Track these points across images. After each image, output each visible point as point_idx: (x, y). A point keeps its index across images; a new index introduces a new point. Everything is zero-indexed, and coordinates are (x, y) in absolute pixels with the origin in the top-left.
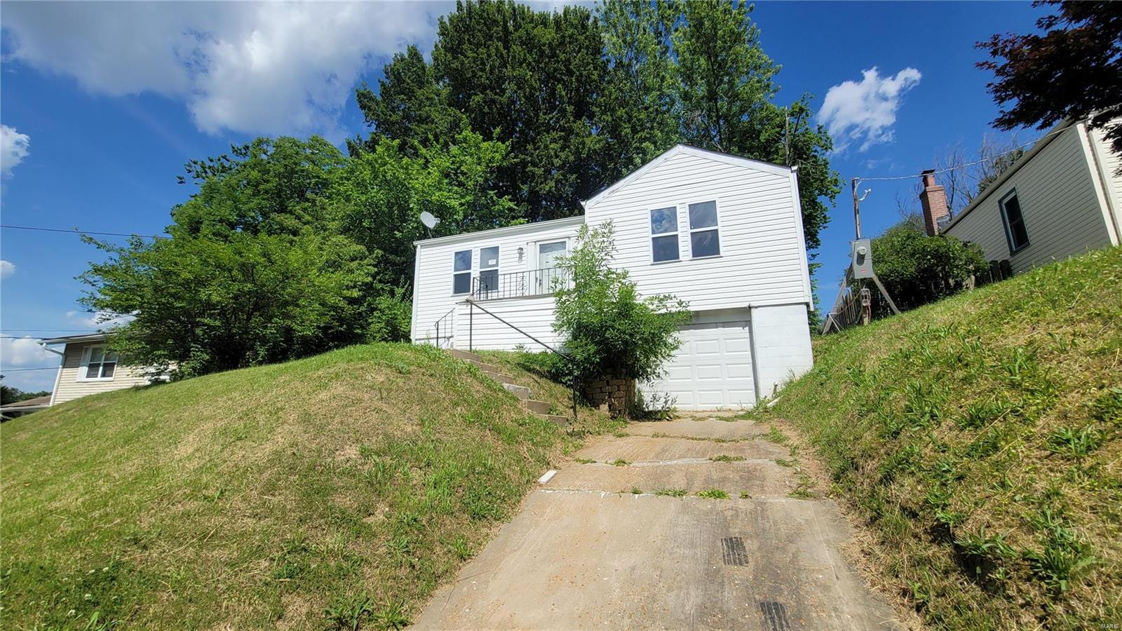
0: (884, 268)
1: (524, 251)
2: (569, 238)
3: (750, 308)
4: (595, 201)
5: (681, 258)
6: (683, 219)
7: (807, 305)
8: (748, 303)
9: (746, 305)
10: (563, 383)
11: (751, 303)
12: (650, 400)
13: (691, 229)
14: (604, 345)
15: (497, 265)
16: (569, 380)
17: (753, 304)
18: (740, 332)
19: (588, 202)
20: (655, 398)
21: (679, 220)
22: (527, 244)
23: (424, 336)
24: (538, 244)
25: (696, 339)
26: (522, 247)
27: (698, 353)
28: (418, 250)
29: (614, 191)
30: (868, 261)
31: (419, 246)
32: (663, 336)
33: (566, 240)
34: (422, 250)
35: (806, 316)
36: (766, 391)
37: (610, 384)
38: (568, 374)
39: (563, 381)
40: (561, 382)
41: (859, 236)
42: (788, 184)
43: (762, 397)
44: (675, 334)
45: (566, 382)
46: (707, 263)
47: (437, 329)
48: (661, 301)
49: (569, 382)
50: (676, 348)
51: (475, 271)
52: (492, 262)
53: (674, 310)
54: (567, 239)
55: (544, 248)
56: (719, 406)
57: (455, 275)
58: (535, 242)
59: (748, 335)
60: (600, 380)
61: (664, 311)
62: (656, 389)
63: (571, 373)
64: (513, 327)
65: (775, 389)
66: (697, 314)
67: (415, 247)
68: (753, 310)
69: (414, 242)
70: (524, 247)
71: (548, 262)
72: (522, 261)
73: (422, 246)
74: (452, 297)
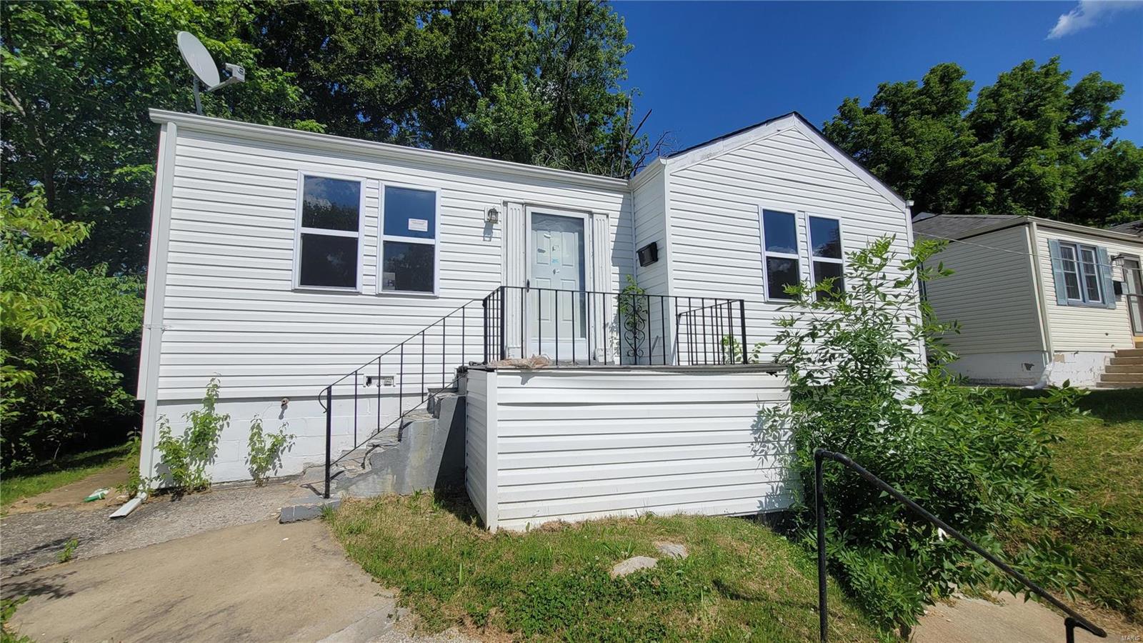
1: (499, 217)
2: (591, 214)
6: (803, 236)
13: (813, 255)
15: (431, 233)
21: (799, 236)
22: (507, 204)
24: (530, 210)
26: (495, 207)
29: (708, 156)
31: (172, 127)
33: (586, 216)
34: (180, 140)
51: (371, 239)
52: (417, 224)
54: (588, 215)
55: (541, 222)
57: (305, 237)
58: (525, 204)
69: (150, 109)
70: (499, 208)
71: (543, 251)
72: (491, 238)
73: (179, 129)
74: (295, 291)
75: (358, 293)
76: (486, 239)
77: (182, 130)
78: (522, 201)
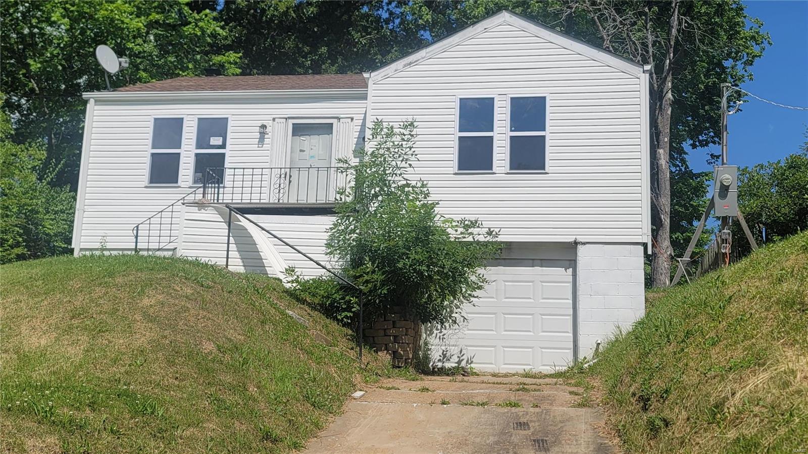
0: (754, 204)
1: (269, 129)
2: (339, 119)
3: (576, 243)
4: (383, 74)
5: (495, 169)
6: (502, 115)
7: (645, 245)
8: (575, 237)
9: (571, 239)
10: (338, 320)
11: (577, 237)
12: (439, 358)
13: (511, 131)
14: (395, 277)
15: (223, 146)
16: (346, 317)
17: (580, 239)
18: (561, 274)
19: (373, 74)
20: (445, 356)
21: (496, 117)
22: (274, 119)
23: (98, 246)
24: (291, 122)
25: (505, 279)
26: (265, 123)
27: (506, 331)
28: (89, 106)
29: (410, 64)
30: (733, 193)
31: (92, 101)
32: (466, 272)
33: (334, 121)
34: (96, 108)
35: (642, 260)
36: (586, 351)
37: (398, 325)
38: (344, 310)
39: (339, 317)
40: (335, 319)
41: (725, 161)
42: (637, 87)
43: (581, 357)
44: (480, 271)
45: (342, 319)
46: (528, 180)
47: (137, 237)
48: (467, 227)
49: (345, 320)
50: (480, 288)
51: (188, 152)
52: (216, 141)
53: (481, 238)
54: (336, 120)
55: (300, 130)
56: (527, 368)
57: (153, 155)
58: (288, 118)
59: (570, 279)
60: (385, 320)
61: (470, 239)
62: (447, 342)
63: (349, 309)
64: (287, 244)
65: (597, 349)
66: (509, 245)
67: (85, 102)
68: (579, 247)
69: (83, 93)
70: (269, 123)
71: (304, 151)
72: (263, 144)
73: (96, 101)
74: (146, 187)
75: (179, 187)
76: (260, 146)
77: (98, 101)
78: (286, 116)
